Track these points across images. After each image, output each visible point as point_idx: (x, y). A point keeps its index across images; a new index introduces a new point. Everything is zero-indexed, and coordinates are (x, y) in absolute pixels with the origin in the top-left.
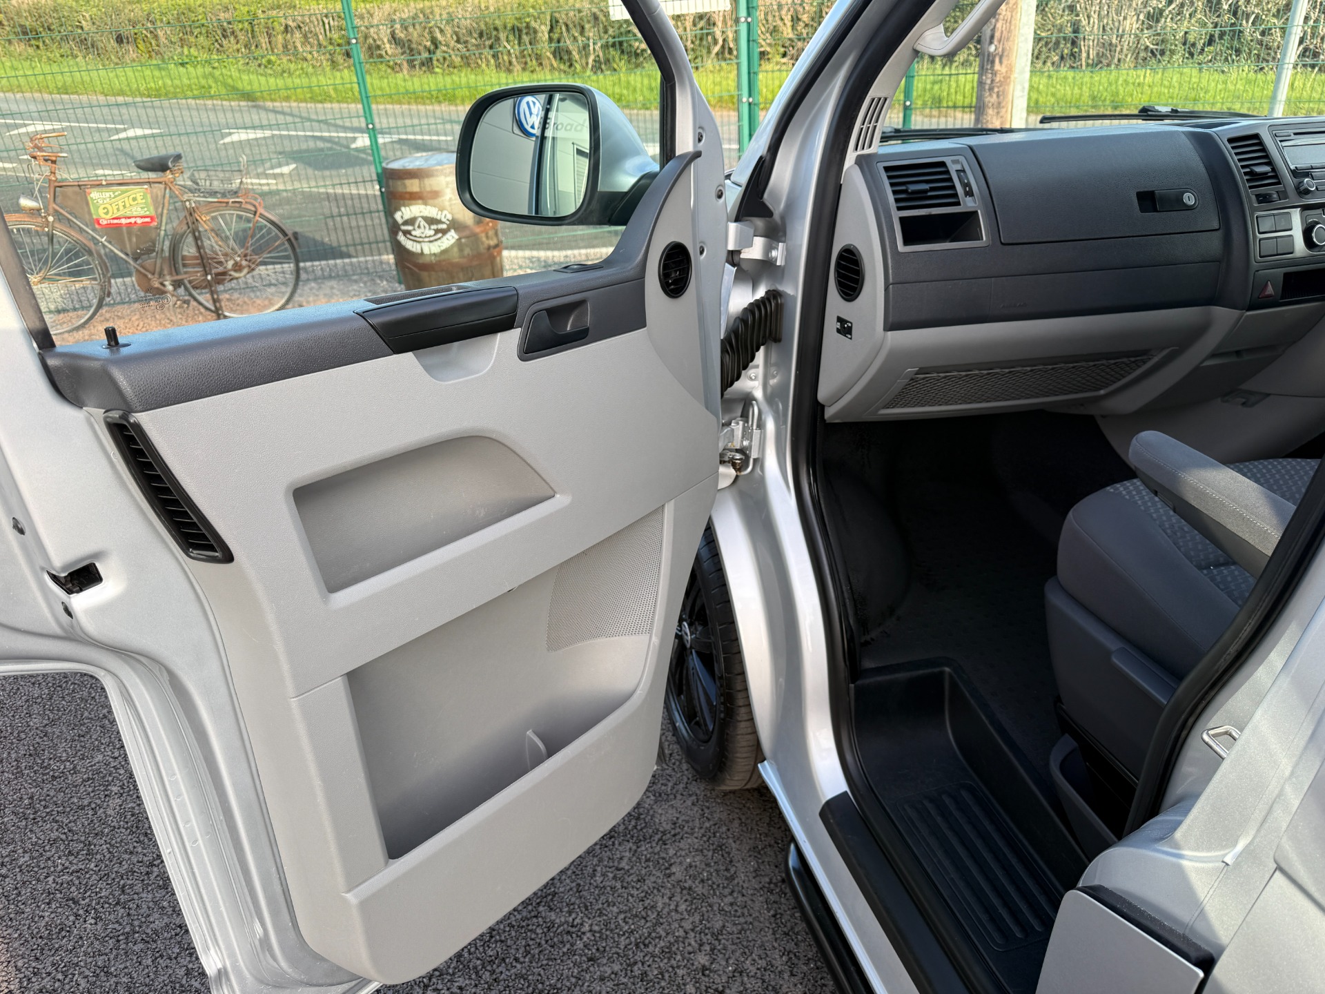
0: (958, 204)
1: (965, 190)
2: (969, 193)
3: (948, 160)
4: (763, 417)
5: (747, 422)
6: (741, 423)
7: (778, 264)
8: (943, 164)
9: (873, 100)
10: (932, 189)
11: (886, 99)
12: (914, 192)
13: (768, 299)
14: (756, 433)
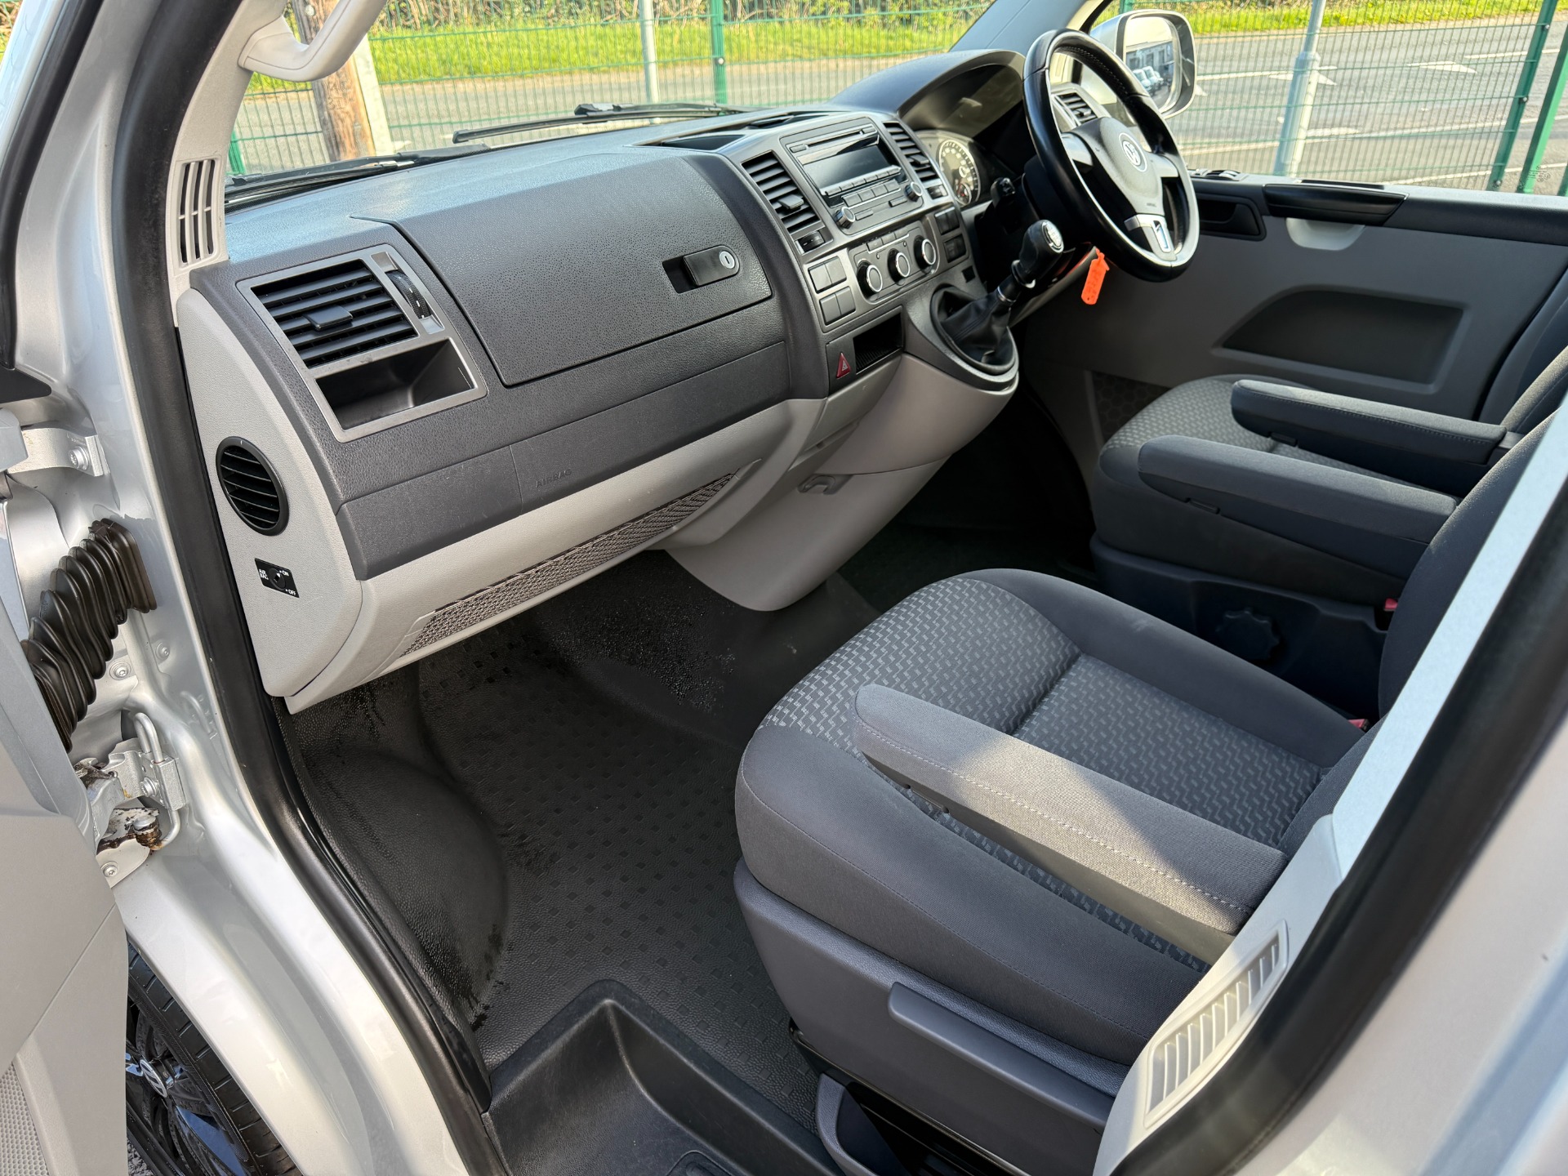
0: (411, 333)
1: (414, 305)
2: (424, 311)
3: (366, 256)
4: (169, 734)
5: (140, 747)
6: (127, 754)
7: (97, 473)
8: (358, 265)
9: (188, 166)
10: (358, 314)
11: (213, 163)
12: (327, 327)
13: (99, 541)
14: (167, 768)
